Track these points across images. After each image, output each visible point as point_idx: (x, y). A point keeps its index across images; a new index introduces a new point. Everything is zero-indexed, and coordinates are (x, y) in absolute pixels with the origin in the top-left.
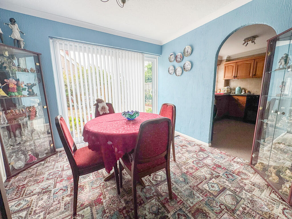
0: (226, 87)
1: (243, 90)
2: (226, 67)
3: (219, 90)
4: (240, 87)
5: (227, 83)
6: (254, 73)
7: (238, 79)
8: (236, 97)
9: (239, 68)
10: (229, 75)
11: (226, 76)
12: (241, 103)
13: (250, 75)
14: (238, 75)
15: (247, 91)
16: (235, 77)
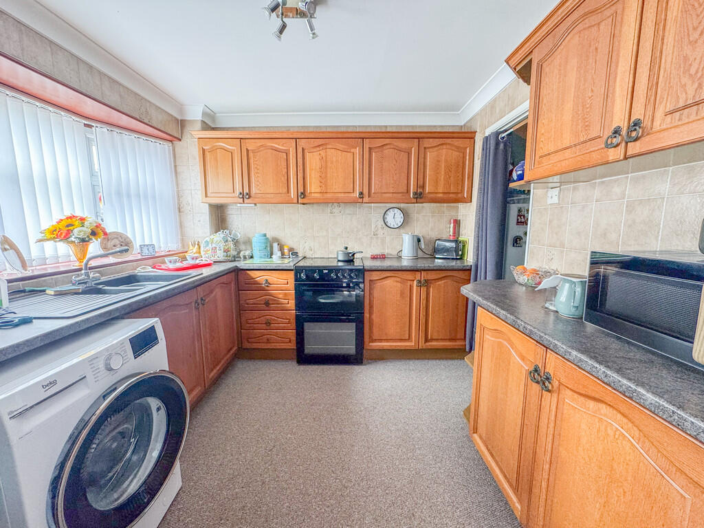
0: (219, 236)
1: (275, 245)
2: (204, 150)
3: (194, 245)
4: (265, 235)
5: (219, 216)
6: (301, 190)
7: (255, 204)
8: (260, 277)
9: (252, 161)
10: (224, 189)
11: (210, 190)
12: (281, 296)
13: (288, 191)
14: (254, 190)
15: (285, 248)
16: (245, 196)
